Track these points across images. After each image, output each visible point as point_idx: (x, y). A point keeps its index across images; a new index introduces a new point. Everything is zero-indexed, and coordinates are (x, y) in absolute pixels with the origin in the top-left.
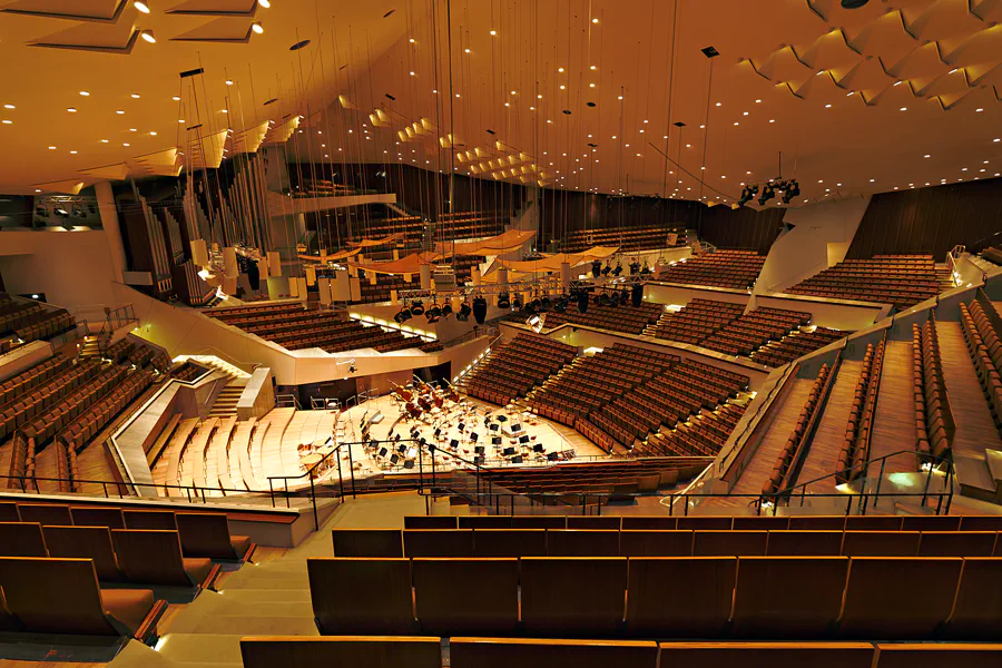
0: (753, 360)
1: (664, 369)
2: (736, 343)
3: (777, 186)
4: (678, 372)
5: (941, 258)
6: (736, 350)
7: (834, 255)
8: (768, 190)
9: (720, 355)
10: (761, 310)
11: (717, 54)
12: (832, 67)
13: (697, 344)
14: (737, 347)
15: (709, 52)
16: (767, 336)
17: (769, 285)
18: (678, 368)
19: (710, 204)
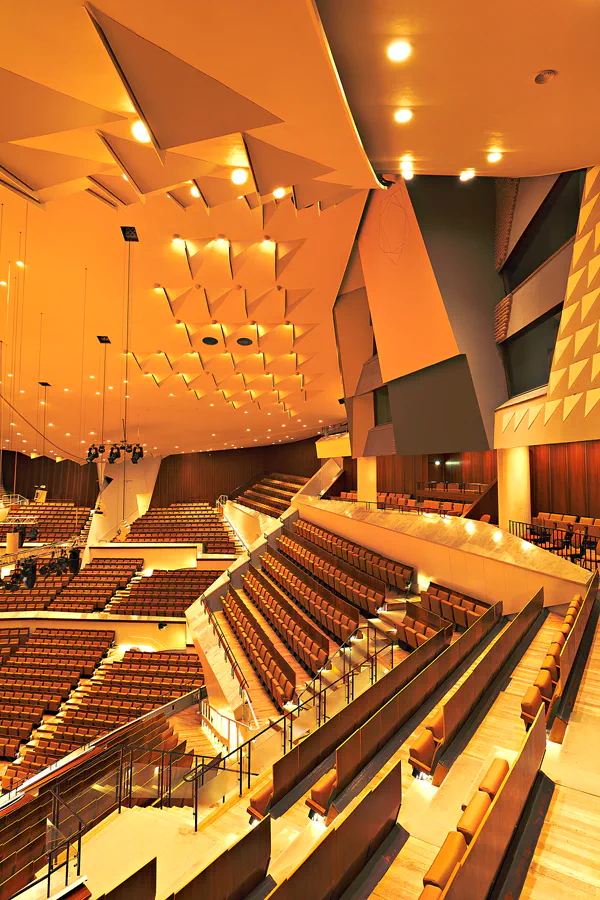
0: (111, 612)
1: (14, 649)
2: (88, 600)
3: (123, 448)
4: (32, 646)
5: (213, 505)
6: (90, 607)
7: (142, 504)
8: (115, 451)
9: (78, 616)
10: (96, 562)
11: (109, 342)
12: (185, 373)
13: (45, 609)
14: (91, 603)
15: (103, 340)
16: (114, 586)
17: (98, 535)
18: (31, 641)
19: (33, 456)
